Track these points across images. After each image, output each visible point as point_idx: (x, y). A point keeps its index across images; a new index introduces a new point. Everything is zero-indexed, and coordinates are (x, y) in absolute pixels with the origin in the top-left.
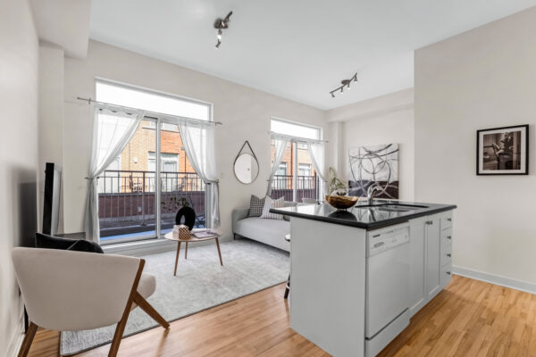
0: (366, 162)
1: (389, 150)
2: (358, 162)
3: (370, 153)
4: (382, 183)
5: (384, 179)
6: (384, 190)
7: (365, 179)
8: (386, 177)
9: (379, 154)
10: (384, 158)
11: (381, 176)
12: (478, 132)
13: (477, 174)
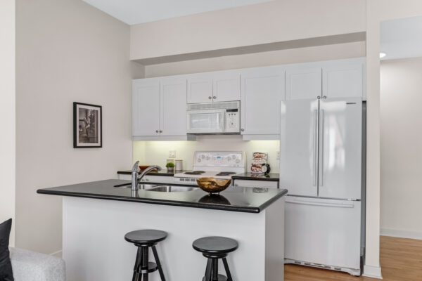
12: (75, 104)
13: (75, 146)
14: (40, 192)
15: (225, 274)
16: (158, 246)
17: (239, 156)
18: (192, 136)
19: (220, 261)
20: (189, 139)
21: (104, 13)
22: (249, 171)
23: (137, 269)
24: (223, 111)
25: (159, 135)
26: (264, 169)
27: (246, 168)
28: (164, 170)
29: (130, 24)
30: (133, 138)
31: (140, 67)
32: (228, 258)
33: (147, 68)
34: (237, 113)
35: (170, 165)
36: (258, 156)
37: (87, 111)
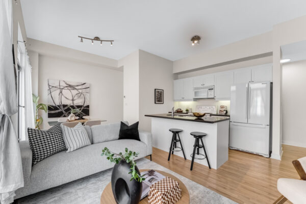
0: (65, 92)
1: (84, 86)
2: (58, 91)
3: (70, 86)
4: (79, 107)
5: (80, 104)
6: (80, 111)
7: (65, 104)
8: (81, 103)
9: (77, 88)
10: (80, 91)
11: (79, 102)
12: (155, 89)
13: (155, 103)
14: (145, 116)
15: (201, 144)
16: (180, 134)
17: (214, 107)
18: (195, 100)
19: (200, 140)
20: (194, 101)
21: (163, 58)
22: (219, 113)
23: (173, 141)
24: (207, 90)
25: (183, 99)
26: (225, 112)
27: (217, 112)
28: (184, 111)
29: (173, 60)
30: (174, 101)
31: (176, 76)
32: (203, 139)
33: (179, 76)
34: (213, 90)
35: (187, 110)
36: (222, 107)
37: (159, 92)
